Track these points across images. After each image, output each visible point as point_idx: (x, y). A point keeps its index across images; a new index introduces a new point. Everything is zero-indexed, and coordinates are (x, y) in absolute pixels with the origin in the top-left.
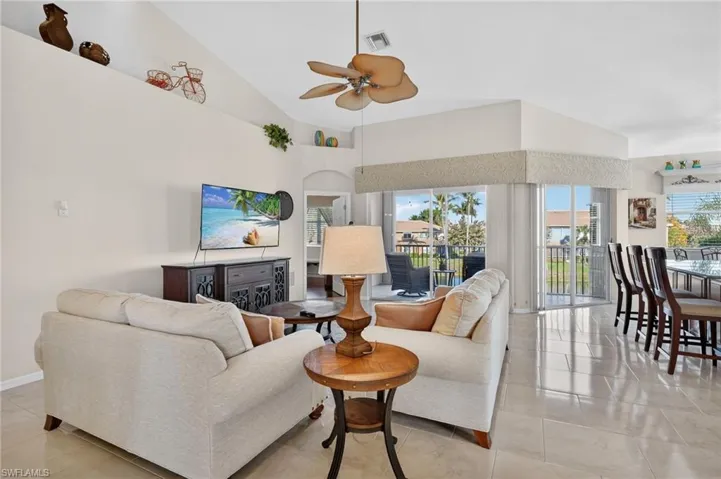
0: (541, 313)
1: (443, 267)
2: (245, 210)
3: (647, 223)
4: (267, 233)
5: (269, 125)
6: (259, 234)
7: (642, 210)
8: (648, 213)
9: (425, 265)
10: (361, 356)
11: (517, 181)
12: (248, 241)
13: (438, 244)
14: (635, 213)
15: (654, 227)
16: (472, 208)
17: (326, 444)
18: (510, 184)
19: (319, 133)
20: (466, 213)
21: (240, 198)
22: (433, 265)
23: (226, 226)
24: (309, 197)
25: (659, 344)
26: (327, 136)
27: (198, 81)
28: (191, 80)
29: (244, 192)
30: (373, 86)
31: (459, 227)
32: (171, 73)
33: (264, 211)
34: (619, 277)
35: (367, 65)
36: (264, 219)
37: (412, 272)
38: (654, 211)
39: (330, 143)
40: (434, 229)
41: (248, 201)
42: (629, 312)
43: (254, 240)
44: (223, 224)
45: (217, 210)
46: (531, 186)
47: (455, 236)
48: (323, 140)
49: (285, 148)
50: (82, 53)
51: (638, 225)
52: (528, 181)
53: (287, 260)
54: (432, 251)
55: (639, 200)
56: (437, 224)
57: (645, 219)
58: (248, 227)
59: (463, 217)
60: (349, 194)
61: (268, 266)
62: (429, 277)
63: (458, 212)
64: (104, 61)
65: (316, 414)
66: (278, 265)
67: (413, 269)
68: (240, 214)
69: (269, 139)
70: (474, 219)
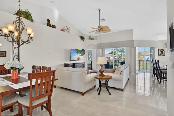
0: (137, 74)
1: (116, 65)
2: (78, 53)
3: (163, 55)
4: (81, 57)
5: (80, 36)
6: (80, 58)
7: (162, 52)
8: (163, 52)
9: (112, 64)
10: (103, 76)
11: (132, 46)
12: (78, 59)
13: (115, 59)
14: (160, 52)
15: (165, 56)
16: (124, 51)
17: (97, 90)
18: (130, 47)
19: (90, 37)
20: (122, 52)
21: (77, 51)
22: (114, 64)
23: (75, 56)
24: (88, 50)
25: (159, 79)
26: (91, 37)
27: (69, 29)
28: (68, 29)
29: (77, 50)
30: (103, 30)
31: (120, 55)
32: (65, 28)
33: (80, 53)
34: (153, 66)
35: (101, 27)
36: (80, 55)
37: (109, 66)
38: (165, 52)
39: (92, 39)
40: (114, 56)
41: (78, 51)
42: (155, 73)
43: (79, 59)
44: (74, 56)
45: (73, 53)
46: (135, 47)
47: (120, 58)
48: (90, 38)
49: (84, 40)
50: (52, 27)
51: (161, 55)
52: (134, 46)
53: (85, 63)
54: (114, 61)
55: (161, 50)
56: (115, 55)
57: (163, 54)
58: (78, 56)
59: (121, 53)
60: (96, 49)
61: (82, 64)
62: (113, 67)
63: (120, 52)
64: (55, 28)
65: (95, 87)
66: (83, 64)
67: (110, 65)
68: (77, 54)
69: (81, 39)
70: (124, 54)
